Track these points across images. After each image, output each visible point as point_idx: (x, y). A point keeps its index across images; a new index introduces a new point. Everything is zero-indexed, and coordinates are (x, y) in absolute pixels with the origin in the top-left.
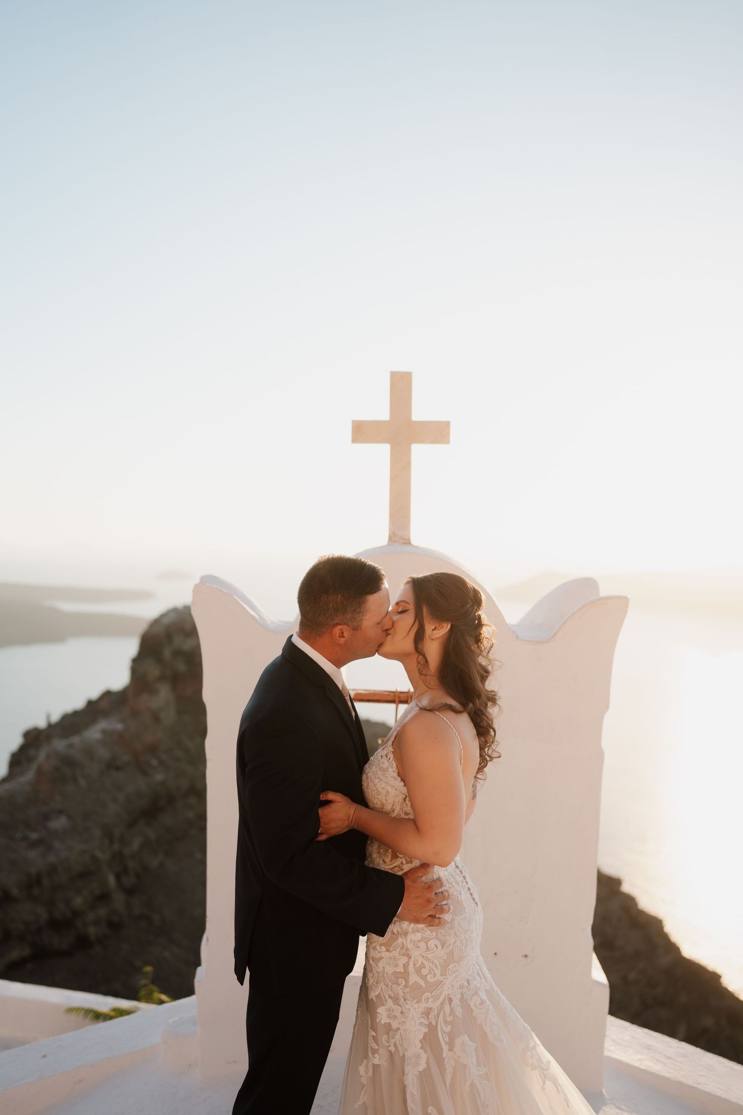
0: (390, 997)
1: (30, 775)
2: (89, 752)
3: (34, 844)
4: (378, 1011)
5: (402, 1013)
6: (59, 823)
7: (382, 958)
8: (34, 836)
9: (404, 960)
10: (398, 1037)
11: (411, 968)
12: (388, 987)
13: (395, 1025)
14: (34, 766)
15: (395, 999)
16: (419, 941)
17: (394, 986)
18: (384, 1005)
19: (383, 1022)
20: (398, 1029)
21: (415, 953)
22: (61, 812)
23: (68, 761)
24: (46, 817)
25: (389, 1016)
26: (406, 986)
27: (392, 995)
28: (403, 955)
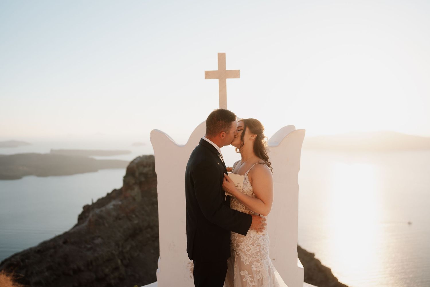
0: (255, 261)
1: (86, 223)
2: (108, 213)
3: (89, 249)
4: (252, 267)
5: (260, 264)
6: (98, 241)
7: (251, 249)
8: (89, 246)
9: (258, 247)
10: (260, 273)
11: (261, 249)
12: (254, 258)
13: (258, 270)
14: (88, 219)
15: (258, 261)
16: (262, 240)
17: (256, 257)
18: (253, 264)
19: (254, 270)
20: (259, 271)
21: (261, 244)
22: (99, 237)
23: (100, 217)
24: (93, 239)
25: (256, 268)
26: (261, 255)
27: (256, 260)
28: (258, 246)
